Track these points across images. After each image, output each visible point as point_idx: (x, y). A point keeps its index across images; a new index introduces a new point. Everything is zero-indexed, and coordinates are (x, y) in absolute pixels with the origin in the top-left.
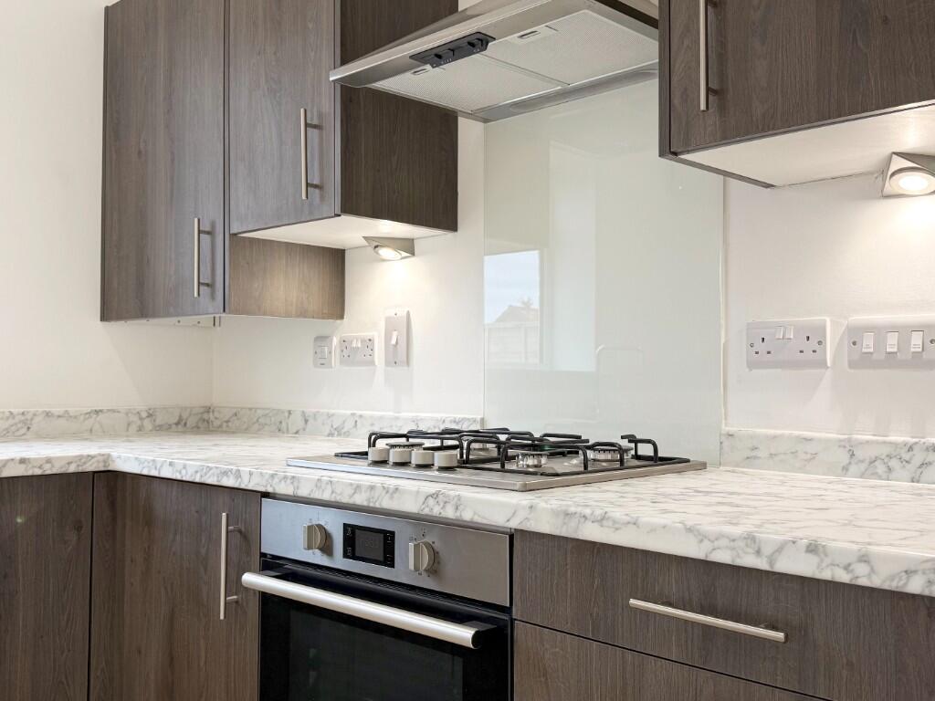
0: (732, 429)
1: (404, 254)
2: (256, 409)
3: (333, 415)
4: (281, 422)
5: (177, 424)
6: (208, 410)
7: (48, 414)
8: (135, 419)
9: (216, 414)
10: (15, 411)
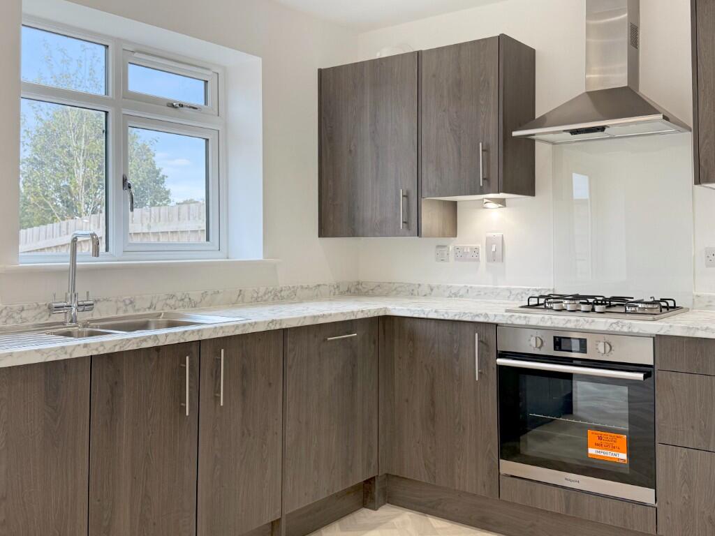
0: (699, 294)
1: (500, 205)
2: (394, 283)
3: (451, 286)
4: (413, 290)
5: (347, 291)
6: (358, 283)
7: (302, 287)
8: (332, 288)
9: (363, 285)
10: (291, 286)
